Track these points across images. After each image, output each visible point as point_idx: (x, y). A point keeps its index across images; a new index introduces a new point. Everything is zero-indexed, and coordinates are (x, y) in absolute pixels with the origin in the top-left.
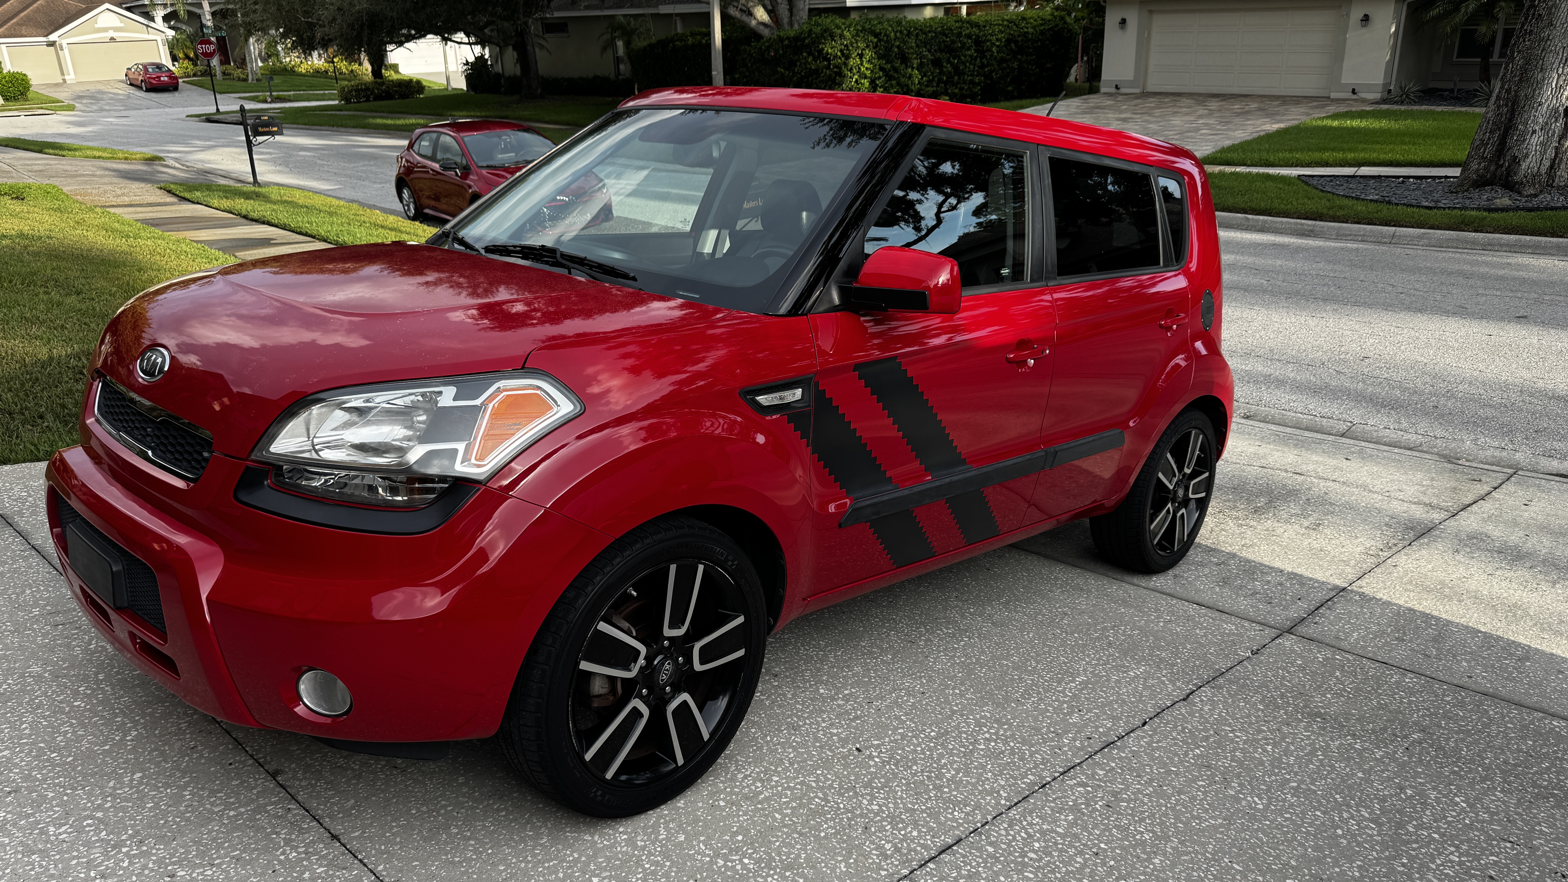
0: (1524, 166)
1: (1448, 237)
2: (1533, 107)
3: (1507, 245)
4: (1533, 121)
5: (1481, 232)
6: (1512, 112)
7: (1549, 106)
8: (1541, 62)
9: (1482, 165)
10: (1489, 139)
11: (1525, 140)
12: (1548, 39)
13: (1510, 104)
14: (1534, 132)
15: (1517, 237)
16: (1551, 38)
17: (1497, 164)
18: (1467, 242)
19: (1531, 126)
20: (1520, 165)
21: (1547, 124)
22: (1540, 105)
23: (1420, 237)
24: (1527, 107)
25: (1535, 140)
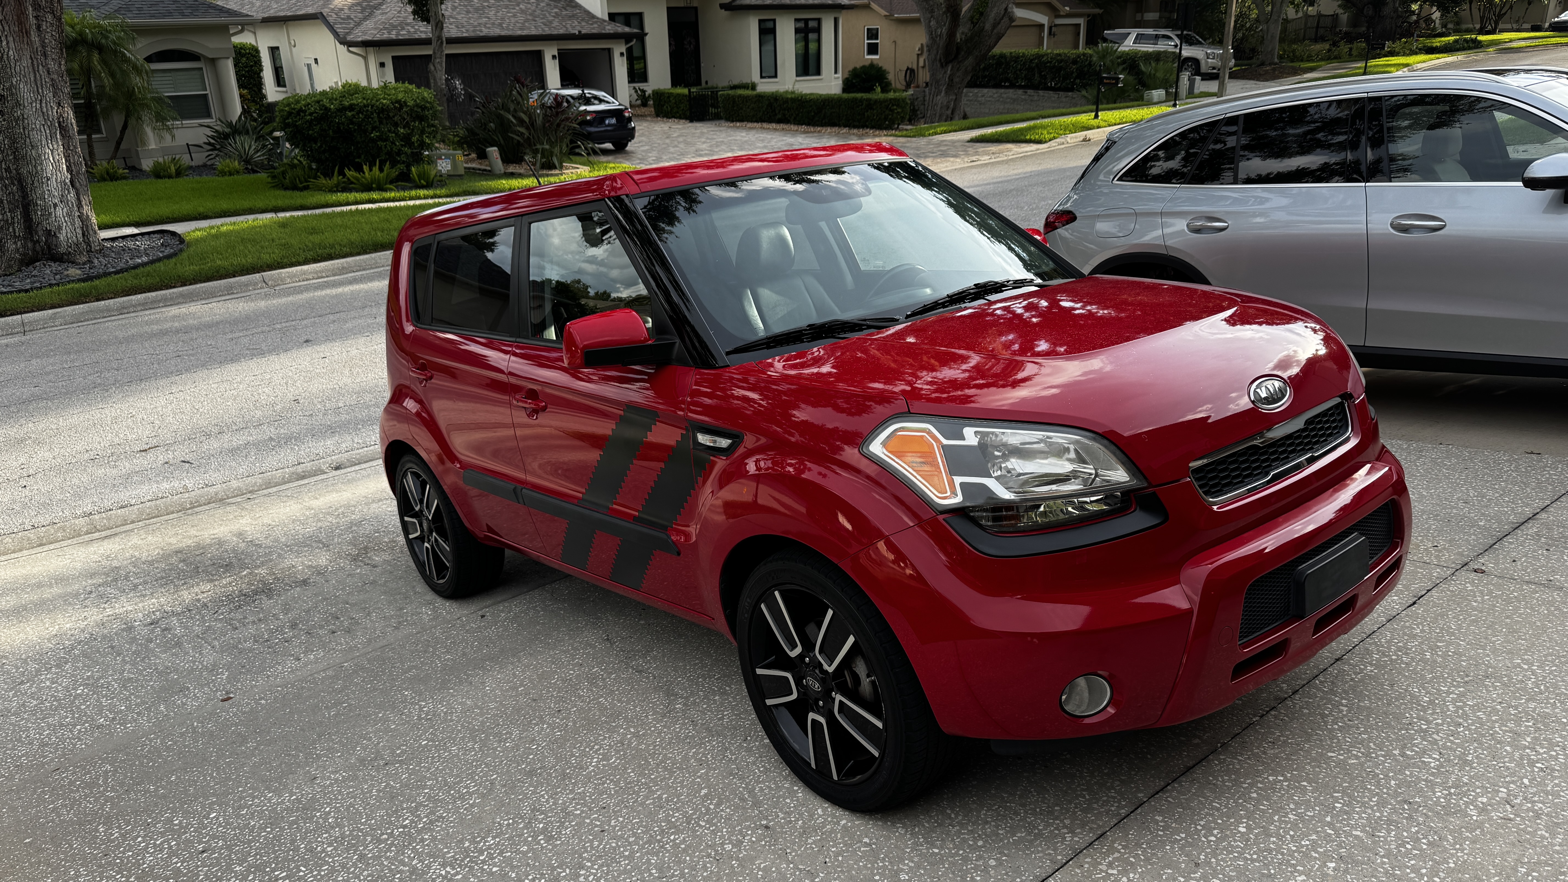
0: (62, 237)
1: (81, 311)
2: (42, 183)
3: (139, 305)
4: (49, 195)
5: (103, 299)
6: (22, 188)
7: (56, 180)
8: (28, 140)
9: (19, 243)
10: (13, 218)
11: (50, 214)
12: (23, 118)
13: (16, 183)
14: (55, 205)
15: (144, 295)
16: (25, 116)
17: (32, 241)
18: (102, 311)
19: (50, 201)
20: (57, 237)
21: (62, 196)
22: (48, 180)
23: (53, 318)
24: (36, 184)
25: (59, 211)
